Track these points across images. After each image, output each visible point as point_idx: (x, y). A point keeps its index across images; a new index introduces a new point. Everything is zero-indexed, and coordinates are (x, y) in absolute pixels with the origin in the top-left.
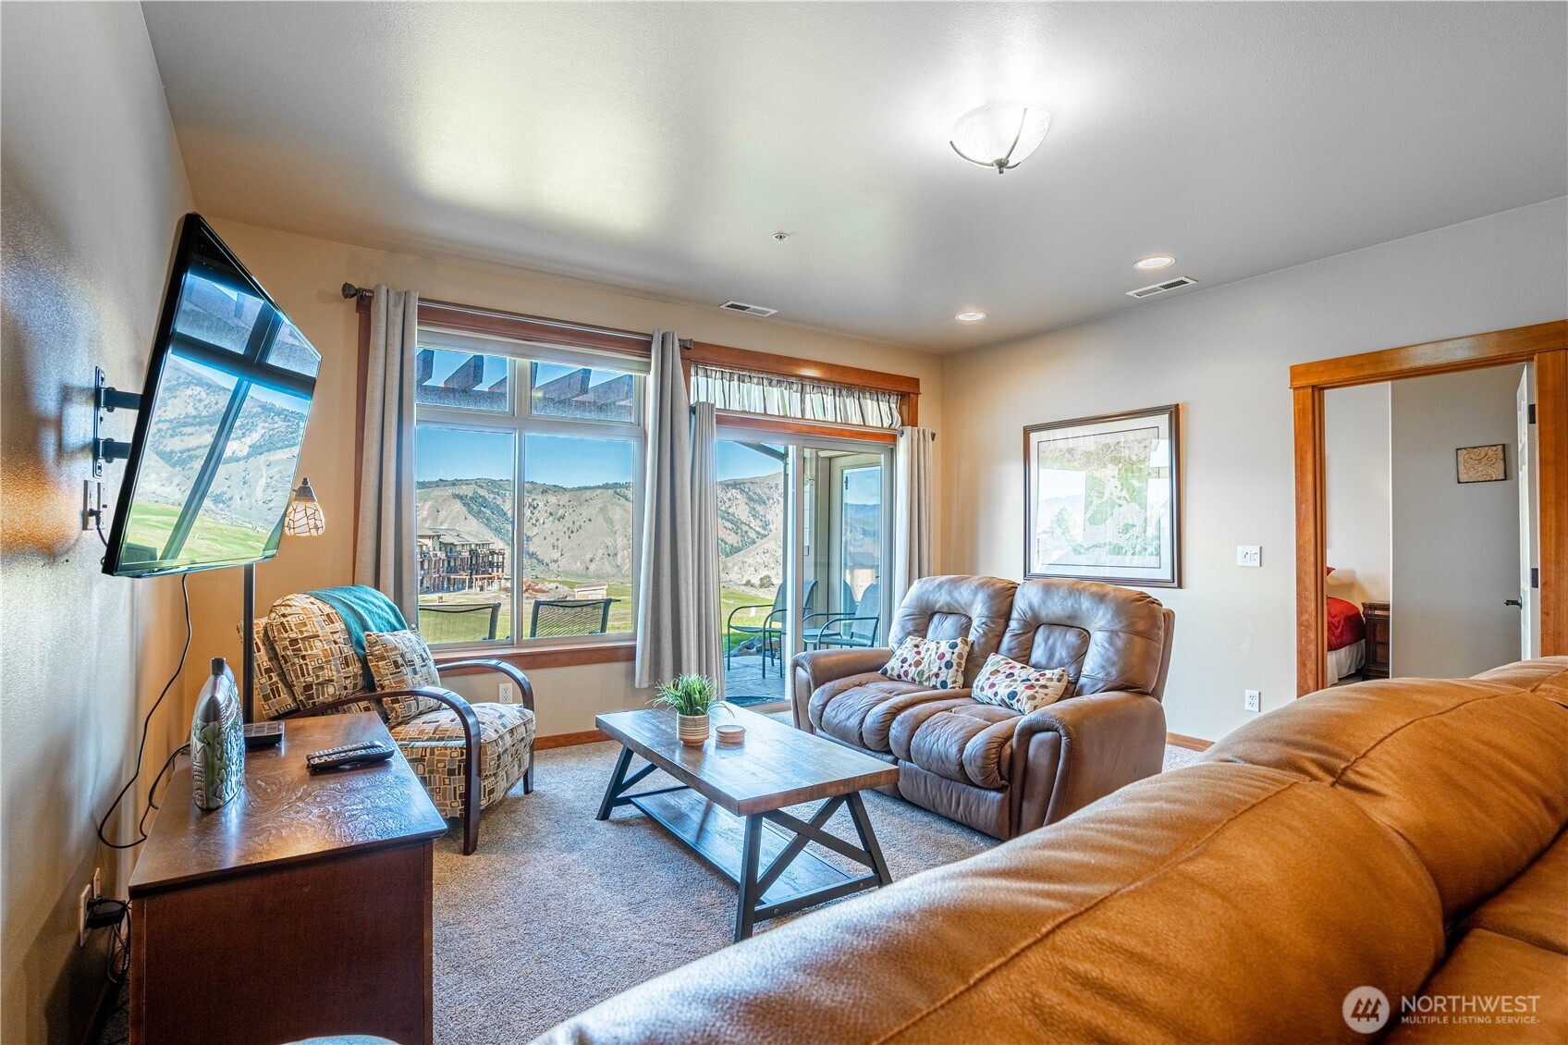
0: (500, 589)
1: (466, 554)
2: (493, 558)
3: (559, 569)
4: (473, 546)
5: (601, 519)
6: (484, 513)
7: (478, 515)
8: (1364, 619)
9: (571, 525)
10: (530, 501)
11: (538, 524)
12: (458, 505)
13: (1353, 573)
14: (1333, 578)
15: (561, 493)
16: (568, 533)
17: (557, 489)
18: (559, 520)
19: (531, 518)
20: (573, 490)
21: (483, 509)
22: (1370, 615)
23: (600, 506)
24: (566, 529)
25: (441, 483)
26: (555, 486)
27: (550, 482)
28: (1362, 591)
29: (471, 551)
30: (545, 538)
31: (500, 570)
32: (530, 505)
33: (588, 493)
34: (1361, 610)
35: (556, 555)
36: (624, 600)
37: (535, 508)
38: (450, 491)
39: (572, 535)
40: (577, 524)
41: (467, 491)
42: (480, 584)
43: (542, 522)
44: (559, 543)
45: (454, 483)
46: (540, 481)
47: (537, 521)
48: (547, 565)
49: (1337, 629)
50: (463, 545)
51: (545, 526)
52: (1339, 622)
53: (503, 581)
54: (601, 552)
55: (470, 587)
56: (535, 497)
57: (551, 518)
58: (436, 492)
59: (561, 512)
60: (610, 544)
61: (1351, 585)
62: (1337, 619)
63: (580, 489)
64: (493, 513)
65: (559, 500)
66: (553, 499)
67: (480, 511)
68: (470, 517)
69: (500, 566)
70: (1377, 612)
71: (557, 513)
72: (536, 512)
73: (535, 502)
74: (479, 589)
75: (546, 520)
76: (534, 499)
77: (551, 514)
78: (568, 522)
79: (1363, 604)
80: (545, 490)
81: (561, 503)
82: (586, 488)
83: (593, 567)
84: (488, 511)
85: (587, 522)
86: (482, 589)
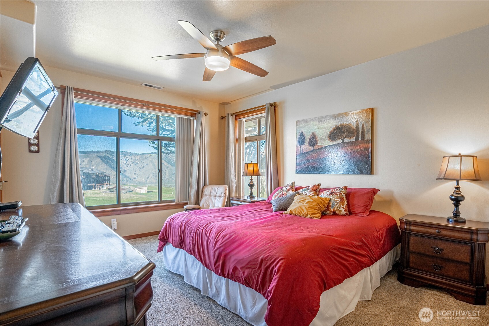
0: (107, 189)
1: (94, 177)
2: (106, 178)
3: (136, 181)
4: (97, 174)
5: (151, 164)
6: (109, 162)
7: (106, 163)
8: (400, 231)
9: (140, 166)
10: (125, 158)
11: (128, 166)
12: (99, 160)
13: (392, 192)
14: (379, 196)
15: (137, 155)
16: (139, 169)
17: (135, 154)
18: (136, 164)
19: (126, 164)
20: (141, 154)
21: (108, 161)
22: (406, 229)
23: (150, 160)
24: (138, 168)
25: (93, 152)
26: (134, 153)
27: (132, 152)
28: (398, 206)
29: (96, 175)
30: (131, 171)
31: (108, 182)
32: (125, 159)
33: (146, 156)
34: (398, 224)
35: (135, 177)
36: (154, 191)
37: (127, 161)
38: (96, 154)
39: (141, 170)
40: (143, 166)
41: (103, 155)
42: (99, 187)
43: (130, 165)
44: (136, 172)
45: (98, 152)
46: (129, 151)
47: (128, 165)
48: (132, 180)
49: (381, 241)
50: (93, 173)
51: (131, 167)
52: (382, 234)
53: (108, 186)
54: (151, 175)
55: (95, 188)
56: (127, 157)
57: (133, 164)
58: (91, 155)
59: (137, 162)
60: (154, 172)
61: (390, 202)
62: (381, 232)
63: (143, 154)
64: (112, 162)
65: (136, 158)
66: (133, 157)
67: (107, 162)
68: (104, 164)
69: (109, 180)
70: (412, 228)
71: (135, 162)
72: (128, 162)
73: (127, 159)
74: (98, 189)
75: (131, 165)
76: (127, 158)
77: (133, 163)
78: (139, 165)
79: (400, 220)
80: (131, 154)
81: (137, 159)
82: (146, 154)
83: (148, 180)
84: (110, 162)
85: (146, 165)
86: (100, 189)
